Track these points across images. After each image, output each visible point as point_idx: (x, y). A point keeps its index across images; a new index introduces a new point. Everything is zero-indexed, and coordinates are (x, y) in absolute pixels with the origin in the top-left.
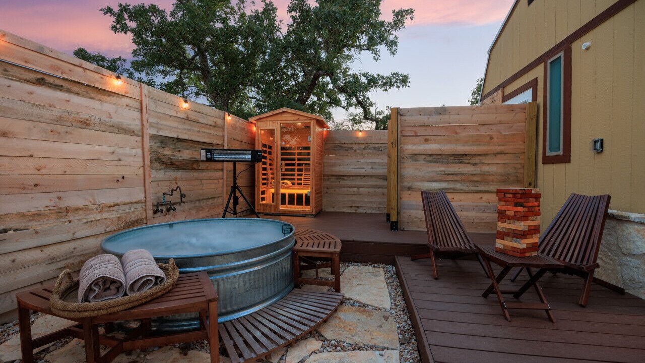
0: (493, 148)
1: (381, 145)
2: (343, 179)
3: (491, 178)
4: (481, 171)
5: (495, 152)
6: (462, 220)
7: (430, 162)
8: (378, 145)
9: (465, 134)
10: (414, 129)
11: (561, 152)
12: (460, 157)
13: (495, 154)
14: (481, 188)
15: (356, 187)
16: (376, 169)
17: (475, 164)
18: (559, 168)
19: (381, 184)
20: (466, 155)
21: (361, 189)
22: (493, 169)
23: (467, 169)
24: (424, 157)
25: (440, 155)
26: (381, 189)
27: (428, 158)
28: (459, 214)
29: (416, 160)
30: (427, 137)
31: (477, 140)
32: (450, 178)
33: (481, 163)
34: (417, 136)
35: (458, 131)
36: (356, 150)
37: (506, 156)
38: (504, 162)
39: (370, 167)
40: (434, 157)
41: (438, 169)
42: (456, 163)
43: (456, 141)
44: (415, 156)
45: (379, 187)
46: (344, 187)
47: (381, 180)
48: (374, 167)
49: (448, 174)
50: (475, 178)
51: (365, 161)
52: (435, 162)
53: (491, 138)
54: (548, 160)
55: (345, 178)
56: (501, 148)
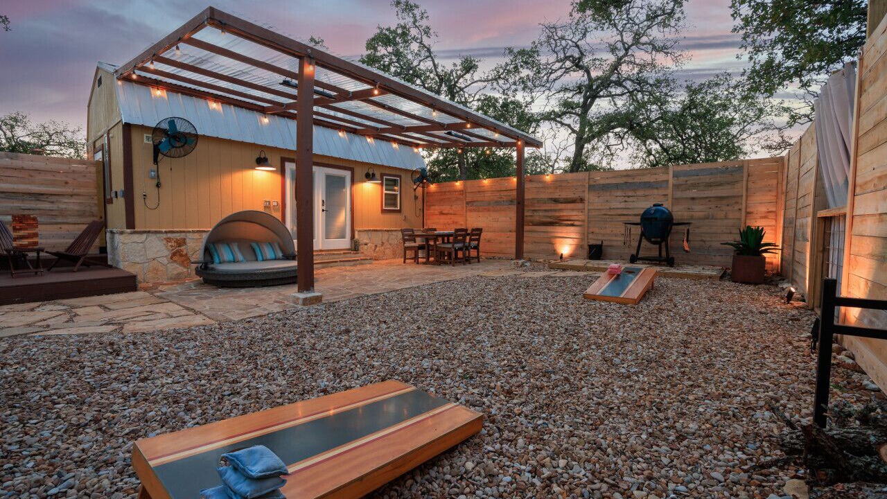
0: (68, 190)
3: (69, 213)
4: (58, 207)
5: (71, 194)
9: (39, 178)
11: (110, 197)
12: (36, 196)
13: (72, 196)
14: (59, 220)
17: (53, 202)
20: (42, 194)
22: (71, 206)
23: (44, 205)
25: (14, 193)
31: (53, 183)
32: (27, 212)
33: (57, 201)
35: (33, 175)
37: (81, 197)
38: (81, 201)
41: (12, 205)
42: (32, 200)
43: (31, 183)
49: (24, 210)
52: (9, 199)
53: (67, 183)
56: (76, 191)
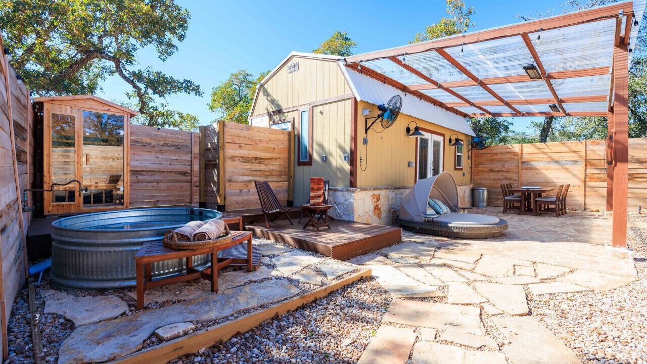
0: (275, 155)
1: (179, 144)
2: (141, 175)
5: (275, 158)
6: (279, 200)
7: (243, 162)
8: (176, 144)
9: (261, 145)
10: (233, 138)
11: (308, 160)
12: (259, 160)
15: (154, 182)
16: (174, 165)
17: (266, 165)
18: (306, 168)
19: (179, 179)
20: (262, 158)
21: (160, 184)
22: (275, 168)
23: (262, 167)
24: (238, 158)
26: (178, 184)
27: (241, 159)
28: (277, 196)
29: (234, 161)
30: (241, 144)
31: (267, 150)
32: (254, 173)
33: (269, 164)
34: (235, 143)
35: (258, 143)
36: (154, 147)
37: (280, 161)
38: (280, 164)
39: (169, 163)
40: (245, 160)
41: (246, 167)
42: (256, 163)
43: (257, 149)
44: (233, 158)
45: (178, 181)
46: (142, 182)
47: (180, 176)
48: (173, 163)
49: (253, 171)
50: (267, 174)
51: (164, 157)
52: (245, 162)
53: (274, 149)
54: (300, 164)
55: (143, 173)
56: (278, 155)
